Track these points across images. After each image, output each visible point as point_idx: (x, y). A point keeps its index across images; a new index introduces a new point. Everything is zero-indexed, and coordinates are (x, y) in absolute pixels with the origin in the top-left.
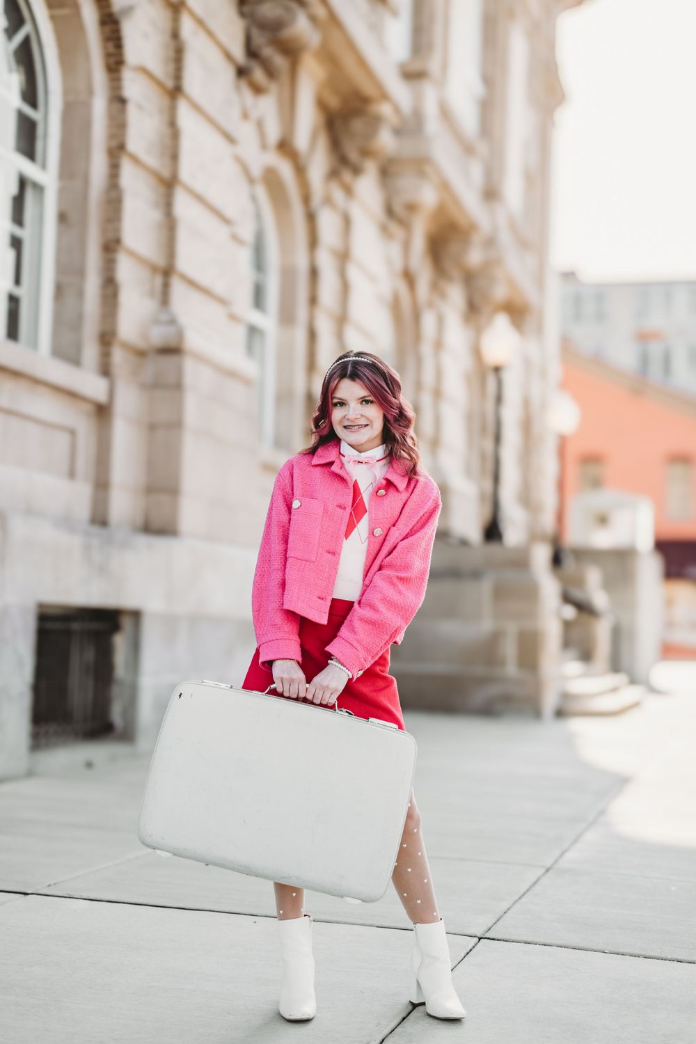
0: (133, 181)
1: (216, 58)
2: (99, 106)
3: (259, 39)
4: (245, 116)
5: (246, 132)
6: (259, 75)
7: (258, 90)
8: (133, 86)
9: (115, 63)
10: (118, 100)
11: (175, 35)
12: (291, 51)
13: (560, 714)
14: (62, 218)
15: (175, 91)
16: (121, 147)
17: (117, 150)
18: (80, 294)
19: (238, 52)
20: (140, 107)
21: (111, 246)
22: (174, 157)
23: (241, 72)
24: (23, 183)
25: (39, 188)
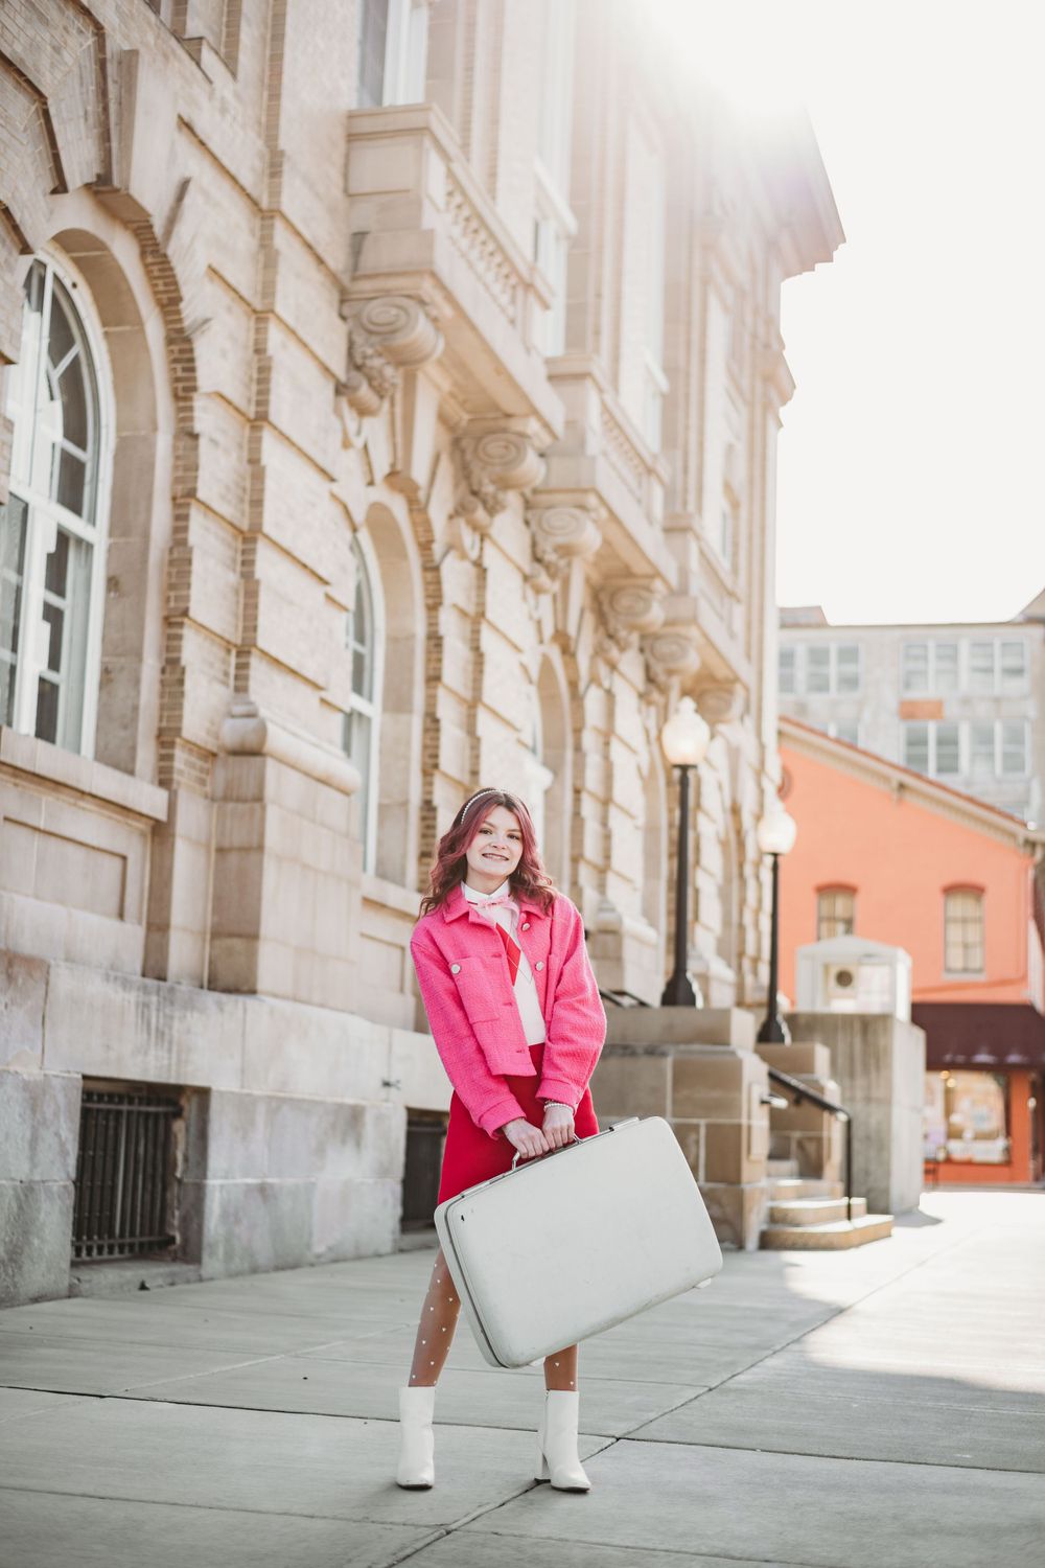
0: (202, 534)
1: (310, 374)
2: (163, 443)
3: (364, 348)
4: (347, 444)
5: (347, 465)
6: (365, 392)
7: (363, 411)
8: (207, 417)
9: (184, 389)
10: (188, 435)
11: (259, 350)
12: (408, 363)
13: (767, 1242)
14: (113, 583)
15: (258, 420)
16: (191, 493)
17: (184, 498)
18: (137, 682)
19: (339, 366)
20: (214, 442)
21: (175, 619)
22: (257, 503)
23: (340, 389)
24: (63, 538)
25: (86, 547)
